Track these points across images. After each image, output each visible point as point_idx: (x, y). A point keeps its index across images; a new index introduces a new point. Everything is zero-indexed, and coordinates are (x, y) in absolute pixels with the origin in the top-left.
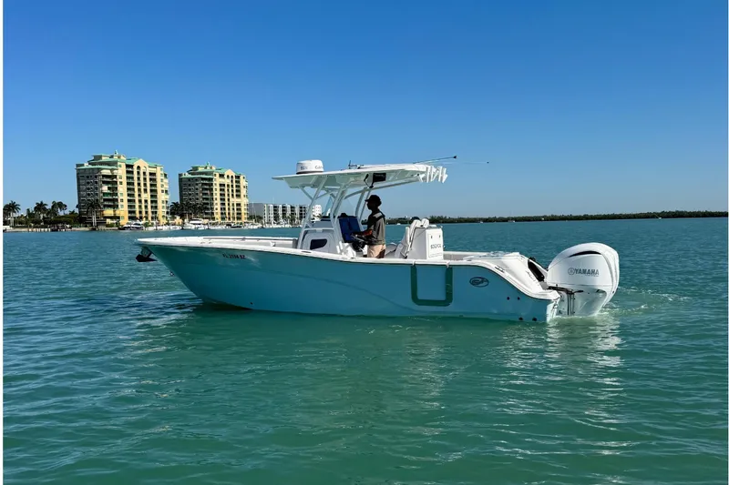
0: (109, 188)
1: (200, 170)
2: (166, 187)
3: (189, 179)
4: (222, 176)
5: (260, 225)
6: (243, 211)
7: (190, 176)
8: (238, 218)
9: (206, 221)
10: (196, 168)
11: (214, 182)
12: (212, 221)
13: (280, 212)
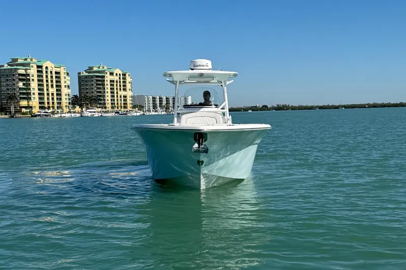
0: (24, 84)
1: (95, 69)
2: (68, 83)
3: (86, 77)
4: (111, 74)
5: (142, 113)
6: (129, 102)
7: (87, 74)
8: (125, 107)
9: (100, 110)
10: (91, 68)
11: (106, 79)
12: (104, 110)
13: (158, 102)
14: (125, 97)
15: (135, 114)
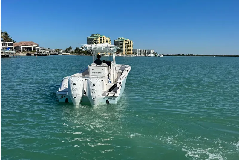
0: (95, 44)
1: (120, 39)
3: (117, 42)
4: (126, 41)
5: (136, 55)
6: (131, 51)
7: (117, 41)
8: (130, 53)
9: (121, 54)
10: (119, 38)
11: (124, 43)
12: (122, 54)
13: (142, 52)
14: (130, 49)
15: (133, 56)
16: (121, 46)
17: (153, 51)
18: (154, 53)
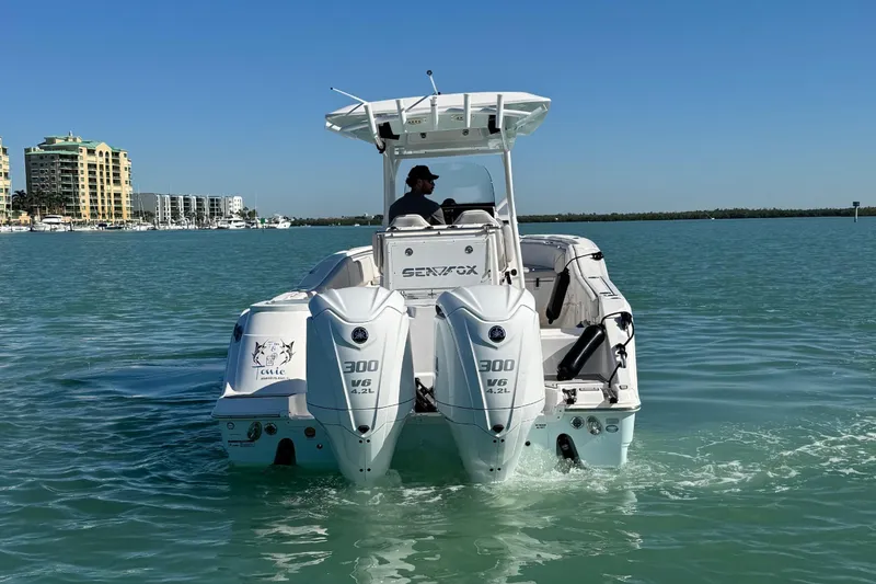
1: (59, 142)
3: (41, 157)
4: (91, 152)
5: (150, 226)
6: (125, 205)
7: (43, 151)
8: (118, 215)
9: (68, 219)
10: (52, 141)
11: (80, 162)
12: (76, 219)
13: (181, 206)
14: (117, 195)
15: (138, 228)
16: (67, 179)
17: (237, 204)
18: (241, 214)
